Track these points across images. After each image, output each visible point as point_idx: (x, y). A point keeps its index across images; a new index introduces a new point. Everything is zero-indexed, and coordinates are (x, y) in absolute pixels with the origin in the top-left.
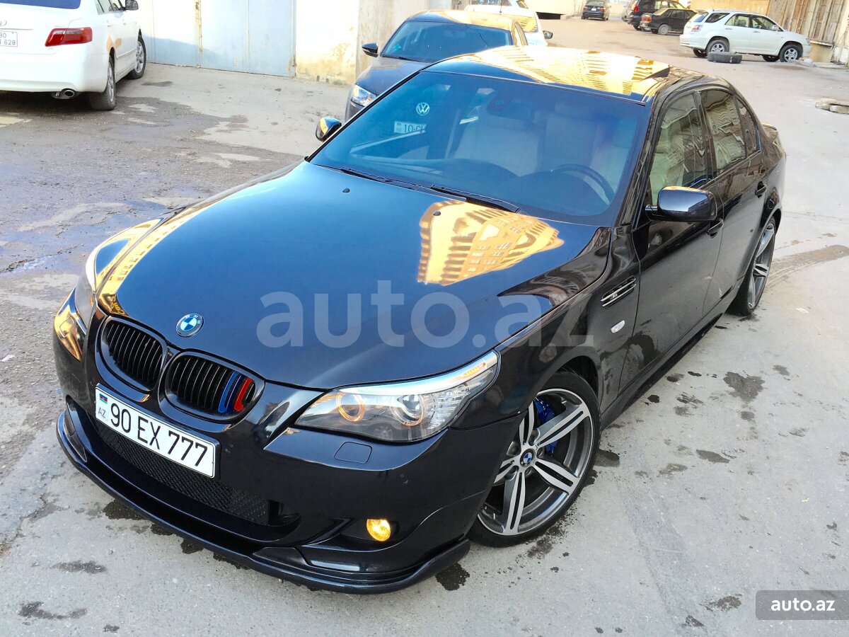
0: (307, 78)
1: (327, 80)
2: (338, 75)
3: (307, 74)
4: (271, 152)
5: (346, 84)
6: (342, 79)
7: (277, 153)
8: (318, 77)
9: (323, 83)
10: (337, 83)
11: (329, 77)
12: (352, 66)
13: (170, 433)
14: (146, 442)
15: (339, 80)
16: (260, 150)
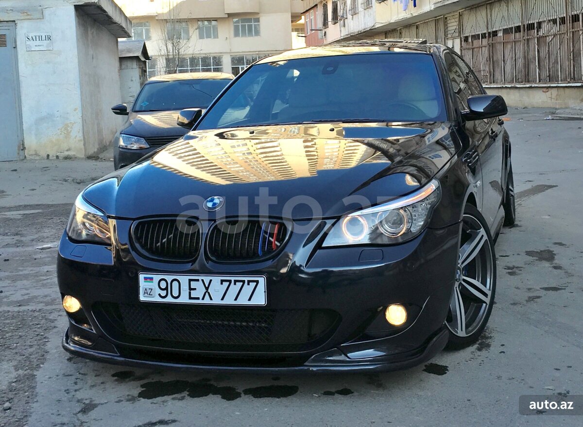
0: (37, 158)
1: (57, 157)
2: (67, 151)
3: (36, 154)
4: (49, 205)
5: (76, 158)
6: (71, 153)
7: (55, 205)
8: (48, 156)
9: (53, 160)
10: (67, 158)
11: (58, 154)
12: (80, 141)
13: (222, 281)
14: (198, 298)
15: (69, 155)
16: (37, 205)
